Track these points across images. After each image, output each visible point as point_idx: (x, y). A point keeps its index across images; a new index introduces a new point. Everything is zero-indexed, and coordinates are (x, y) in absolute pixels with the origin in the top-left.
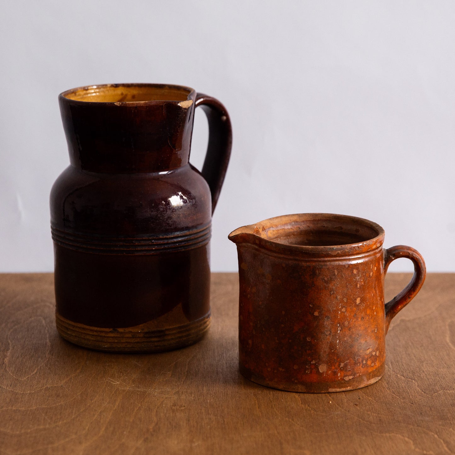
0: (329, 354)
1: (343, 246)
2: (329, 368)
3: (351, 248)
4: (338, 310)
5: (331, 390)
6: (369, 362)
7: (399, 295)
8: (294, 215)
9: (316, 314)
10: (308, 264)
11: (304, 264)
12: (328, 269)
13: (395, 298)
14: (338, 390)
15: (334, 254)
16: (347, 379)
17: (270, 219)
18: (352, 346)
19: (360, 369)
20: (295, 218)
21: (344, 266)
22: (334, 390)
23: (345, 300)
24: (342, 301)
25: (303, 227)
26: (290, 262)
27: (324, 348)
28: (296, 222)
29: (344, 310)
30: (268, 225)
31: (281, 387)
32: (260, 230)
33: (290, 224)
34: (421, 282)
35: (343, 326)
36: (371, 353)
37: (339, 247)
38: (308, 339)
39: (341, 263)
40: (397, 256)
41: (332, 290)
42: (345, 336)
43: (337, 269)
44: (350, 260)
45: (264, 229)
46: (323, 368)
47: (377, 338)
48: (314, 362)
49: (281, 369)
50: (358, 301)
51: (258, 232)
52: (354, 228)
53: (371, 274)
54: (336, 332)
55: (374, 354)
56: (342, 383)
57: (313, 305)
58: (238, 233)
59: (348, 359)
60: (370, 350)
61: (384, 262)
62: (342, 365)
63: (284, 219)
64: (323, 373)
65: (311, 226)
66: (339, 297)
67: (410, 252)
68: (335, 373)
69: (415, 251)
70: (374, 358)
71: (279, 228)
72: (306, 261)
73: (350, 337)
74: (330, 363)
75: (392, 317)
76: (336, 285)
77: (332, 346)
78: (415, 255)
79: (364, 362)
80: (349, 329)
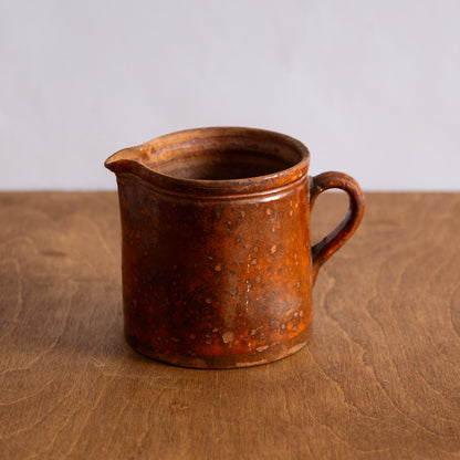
0: (236, 319)
1: (252, 179)
2: (236, 338)
3: (263, 182)
4: (246, 263)
5: (238, 365)
6: (290, 327)
7: (330, 236)
8: (194, 130)
9: (218, 268)
10: (206, 204)
11: (200, 204)
12: (233, 210)
13: (325, 239)
14: (249, 364)
15: (239, 190)
16: (260, 349)
17: (163, 137)
18: (265, 308)
19: (278, 336)
20: (196, 134)
21: (254, 205)
22: (243, 365)
23: (256, 249)
24: (252, 250)
25: (207, 145)
26: (182, 201)
27: (229, 313)
28: (197, 139)
29: (254, 262)
30: (160, 144)
31: (174, 362)
32: (149, 153)
33: (190, 141)
34: (357, 220)
35: (254, 284)
36: (291, 314)
37: (246, 180)
38: (208, 301)
39: (249, 201)
40: (326, 187)
41: (238, 237)
42: (256, 295)
43: (244, 210)
44: (261, 197)
45: (153, 151)
46: (228, 338)
47: (300, 294)
48: (216, 330)
49: (173, 339)
50: (273, 250)
51: (145, 156)
52: (273, 146)
53: (291, 213)
54: (245, 291)
55: (296, 315)
56: (254, 355)
57: (214, 257)
58: (118, 158)
59: (262, 324)
60: (291, 311)
61: (309, 195)
62: (254, 332)
63: (182, 136)
64: (228, 344)
65: (218, 144)
66: (247, 246)
67: (343, 181)
68: (244, 343)
69: (350, 179)
70: (296, 321)
71: (175, 148)
72: (203, 201)
73: (264, 296)
74: (237, 331)
75: (320, 265)
76: (243, 230)
77: (240, 310)
78: (351, 185)
79: (283, 327)
80: (263, 286)
